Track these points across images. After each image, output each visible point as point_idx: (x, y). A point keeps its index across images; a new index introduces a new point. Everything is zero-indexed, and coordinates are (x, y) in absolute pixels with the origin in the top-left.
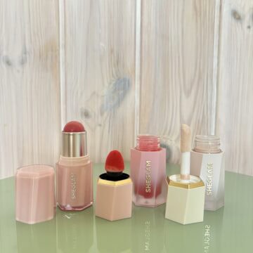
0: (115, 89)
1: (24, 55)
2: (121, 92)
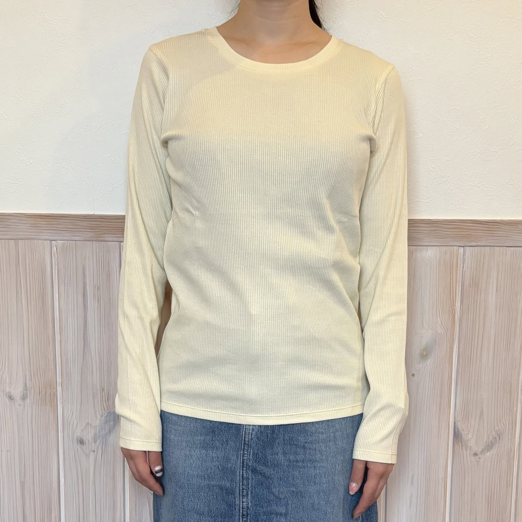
0: (107, 420)
1: (25, 391)
2: (112, 423)
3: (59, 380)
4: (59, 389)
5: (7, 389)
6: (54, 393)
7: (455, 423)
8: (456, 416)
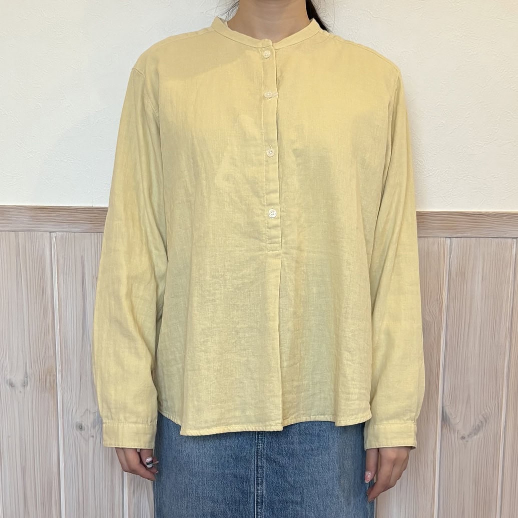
3: (59, 368)
4: (59, 376)
5: (8, 377)
6: (54, 381)
7: (443, 407)
8: (444, 401)
